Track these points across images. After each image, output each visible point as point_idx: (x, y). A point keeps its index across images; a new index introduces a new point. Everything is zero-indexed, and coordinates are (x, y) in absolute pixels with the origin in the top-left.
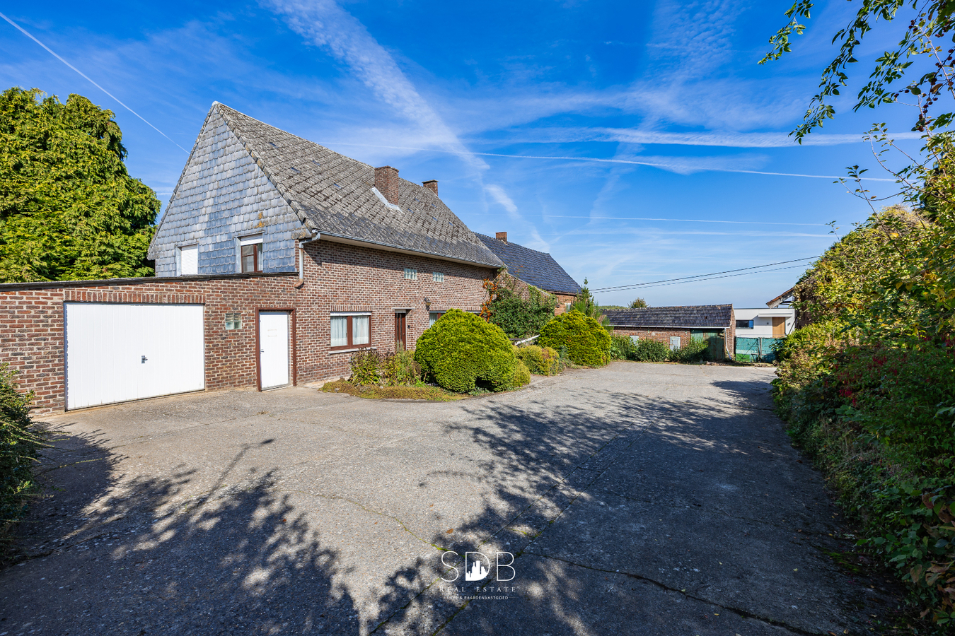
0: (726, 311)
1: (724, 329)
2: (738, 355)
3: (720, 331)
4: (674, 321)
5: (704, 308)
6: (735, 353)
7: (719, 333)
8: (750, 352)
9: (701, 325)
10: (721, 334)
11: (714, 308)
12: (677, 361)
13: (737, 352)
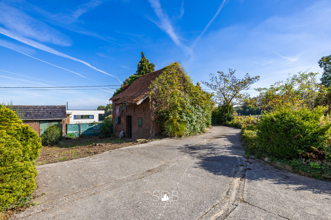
0: (63, 109)
1: (62, 120)
2: (68, 134)
3: (60, 121)
4: (26, 115)
5: (48, 107)
6: (66, 133)
7: (59, 122)
8: (74, 132)
9: (47, 117)
10: (61, 123)
11: (55, 107)
12: (47, 145)
13: (68, 132)
